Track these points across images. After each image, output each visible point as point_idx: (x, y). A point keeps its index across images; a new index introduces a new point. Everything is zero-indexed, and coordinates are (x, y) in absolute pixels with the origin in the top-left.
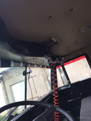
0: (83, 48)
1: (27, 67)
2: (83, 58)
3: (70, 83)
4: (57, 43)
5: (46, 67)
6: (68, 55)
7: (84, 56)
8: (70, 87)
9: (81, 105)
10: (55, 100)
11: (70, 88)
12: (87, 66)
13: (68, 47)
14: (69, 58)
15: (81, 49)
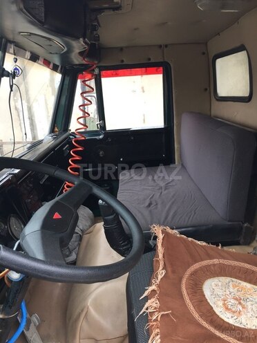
0: (166, 46)
1: (7, 54)
2: (157, 72)
3: (103, 127)
4: (117, 8)
5: (51, 65)
6: (121, 49)
7: (161, 68)
8: (101, 137)
9: (120, 184)
10: (71, 165)
11: (100, 139)
12: (144, 92)
13: (135, 29)
14: (122, 61)
15: (160, 46)
